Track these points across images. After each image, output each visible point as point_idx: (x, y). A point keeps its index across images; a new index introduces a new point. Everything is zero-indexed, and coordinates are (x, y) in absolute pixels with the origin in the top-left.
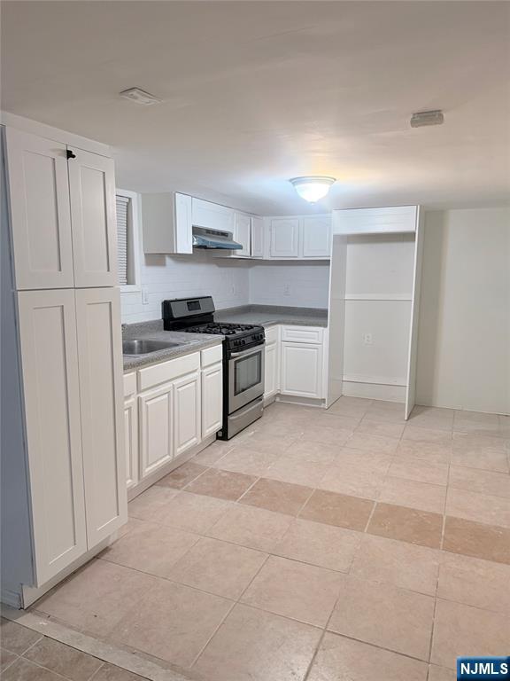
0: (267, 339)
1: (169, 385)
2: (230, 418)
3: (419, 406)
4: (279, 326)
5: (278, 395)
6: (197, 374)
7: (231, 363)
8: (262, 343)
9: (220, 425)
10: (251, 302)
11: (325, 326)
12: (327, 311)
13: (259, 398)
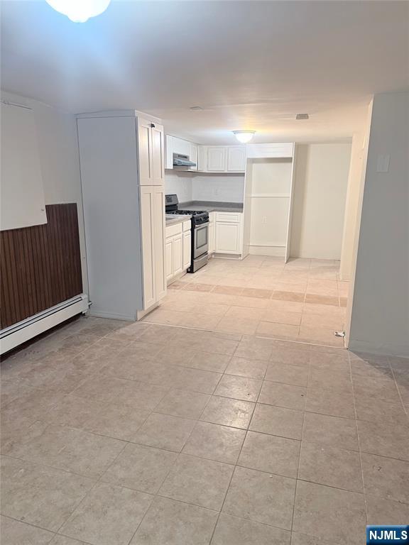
0: (210, 219)
1: (172, 238)
2: (195, 261)
3: (292, 257)
4: (214, 213)
5: (214, 253)
6: (181, 235)
7: (195, 230)
8: (208, 221)
9: (190, 264)
10: (194, 199)
11: (242, 212)
12: (242, 204)
13: (206, 253)
